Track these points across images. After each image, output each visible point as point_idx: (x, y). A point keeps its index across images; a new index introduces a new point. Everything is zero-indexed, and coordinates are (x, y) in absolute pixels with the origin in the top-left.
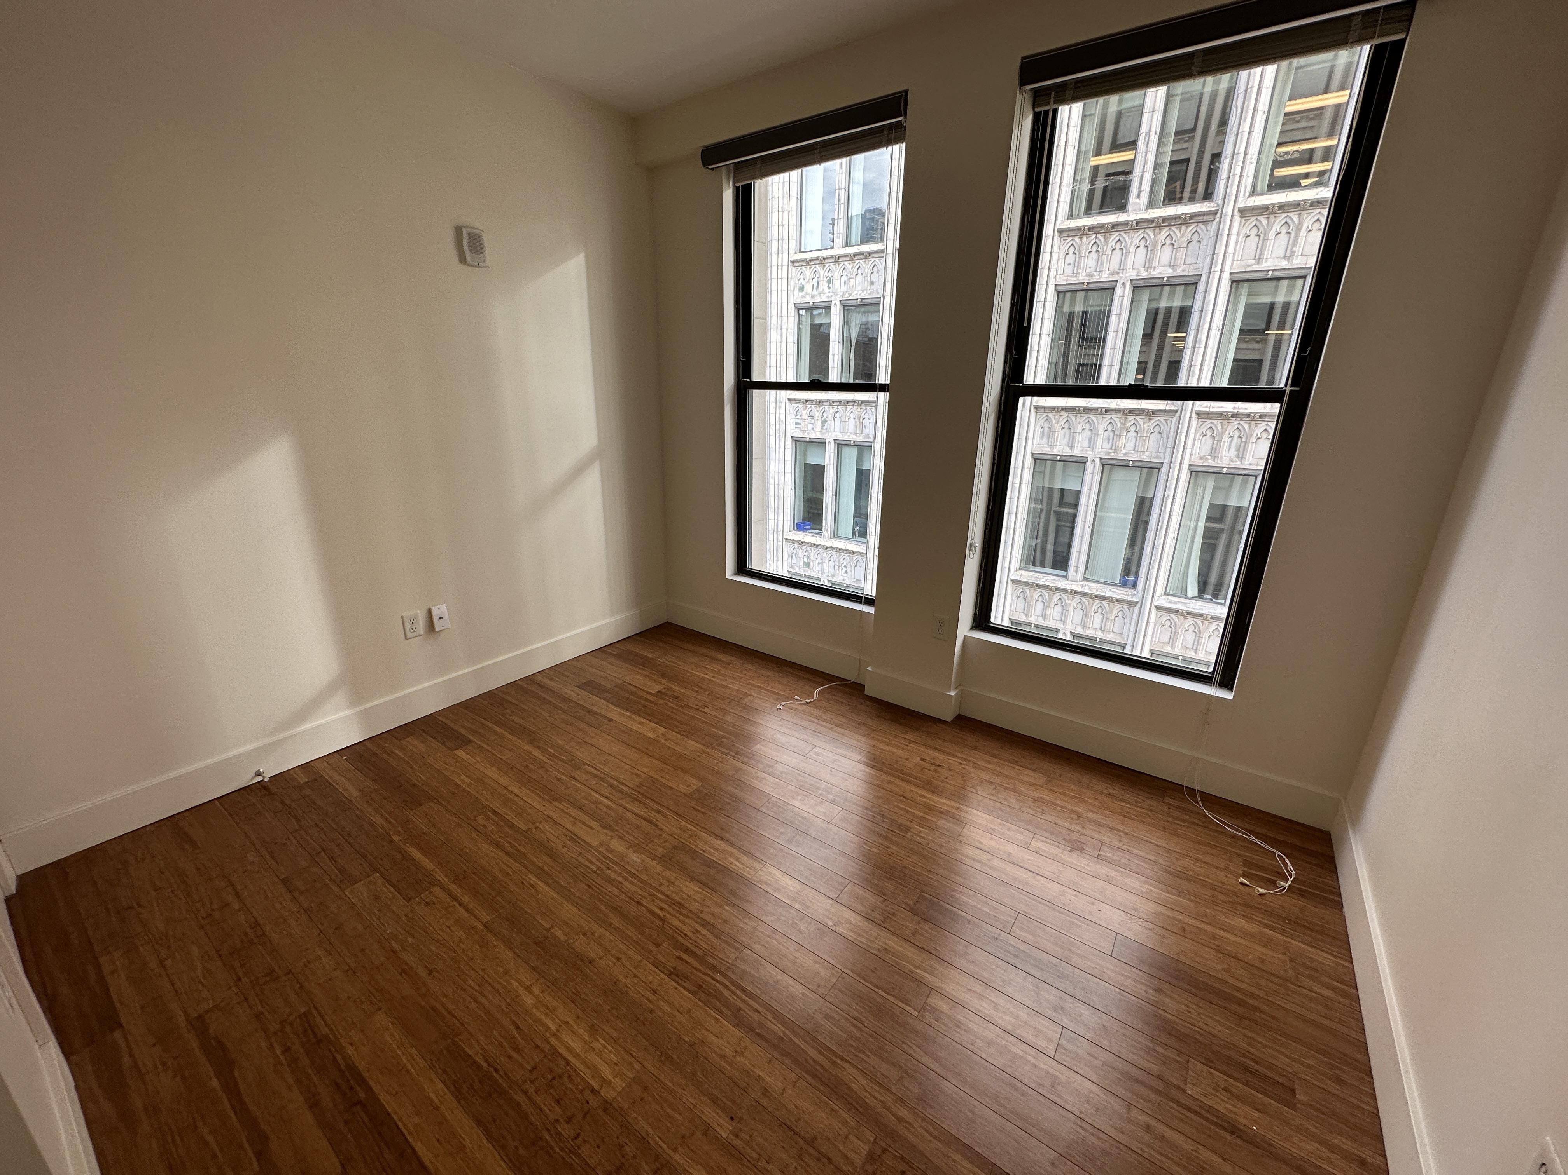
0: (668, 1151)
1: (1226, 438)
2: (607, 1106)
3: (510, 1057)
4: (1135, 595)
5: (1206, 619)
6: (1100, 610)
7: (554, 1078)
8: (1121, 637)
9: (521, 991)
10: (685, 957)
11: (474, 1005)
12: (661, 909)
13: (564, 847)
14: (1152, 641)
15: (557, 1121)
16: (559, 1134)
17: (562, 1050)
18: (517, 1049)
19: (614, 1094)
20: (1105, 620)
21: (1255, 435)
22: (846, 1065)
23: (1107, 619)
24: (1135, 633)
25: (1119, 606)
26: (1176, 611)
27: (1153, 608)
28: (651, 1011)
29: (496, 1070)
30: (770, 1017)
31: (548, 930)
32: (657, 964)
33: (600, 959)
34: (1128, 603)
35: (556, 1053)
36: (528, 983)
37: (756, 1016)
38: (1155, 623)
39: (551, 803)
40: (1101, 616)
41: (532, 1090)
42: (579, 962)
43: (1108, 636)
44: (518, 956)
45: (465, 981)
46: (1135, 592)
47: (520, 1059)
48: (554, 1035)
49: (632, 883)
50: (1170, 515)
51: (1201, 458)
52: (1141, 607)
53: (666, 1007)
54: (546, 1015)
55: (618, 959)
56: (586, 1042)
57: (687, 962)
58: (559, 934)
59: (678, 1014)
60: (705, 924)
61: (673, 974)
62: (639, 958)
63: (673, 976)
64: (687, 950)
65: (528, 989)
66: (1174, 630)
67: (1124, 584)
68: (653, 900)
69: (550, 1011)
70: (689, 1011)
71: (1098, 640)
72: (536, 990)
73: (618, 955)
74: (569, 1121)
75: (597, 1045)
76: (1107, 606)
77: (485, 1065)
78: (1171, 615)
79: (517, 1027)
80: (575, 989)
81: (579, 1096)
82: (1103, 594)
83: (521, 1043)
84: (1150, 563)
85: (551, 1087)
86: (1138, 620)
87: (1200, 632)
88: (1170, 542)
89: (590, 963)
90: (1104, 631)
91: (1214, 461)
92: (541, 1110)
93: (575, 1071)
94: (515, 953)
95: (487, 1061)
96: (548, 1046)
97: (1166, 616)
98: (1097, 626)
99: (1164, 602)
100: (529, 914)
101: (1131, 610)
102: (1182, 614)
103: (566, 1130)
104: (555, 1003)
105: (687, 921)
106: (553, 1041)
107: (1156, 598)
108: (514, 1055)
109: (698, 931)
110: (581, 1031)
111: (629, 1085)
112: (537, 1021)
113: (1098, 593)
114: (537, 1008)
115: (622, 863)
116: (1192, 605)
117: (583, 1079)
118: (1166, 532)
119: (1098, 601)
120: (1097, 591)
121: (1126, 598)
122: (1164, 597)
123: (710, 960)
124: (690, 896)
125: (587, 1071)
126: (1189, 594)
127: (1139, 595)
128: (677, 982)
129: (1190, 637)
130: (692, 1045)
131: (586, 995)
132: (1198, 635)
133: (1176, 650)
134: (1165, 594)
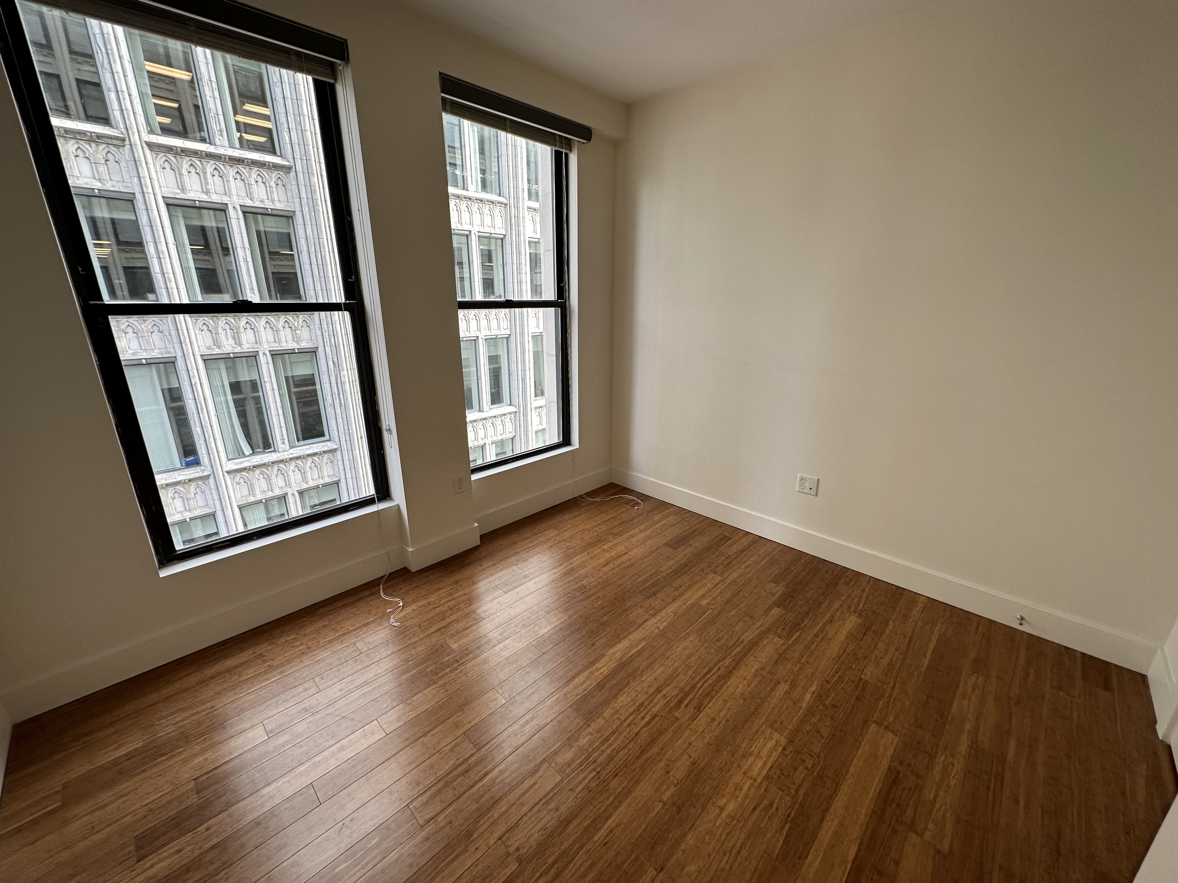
0: (801, 711)
1: (220, 331)
2: (791, 741)
3: (777, 809)
4: (204, 470)
5: (269, 465)
6: (176, 495)
7: (783, 774)
8: (209, 507)
9: (724, 815)
10: (686, 702)
11: (744, 853)
12: (643, 718)
13: (557, 810)
14: (236, 499)
15: (806, 768)
16: (813, 766)
17: (764, 773)
18: (771, 805)
19: (782, 739)
20: (186, 501)
21: (242, 327)
22: (742, 638)
23: (187, 499)
24: (220, 499)
25: (193, 485)
26: (244, 469)
27: (226, 474)
28: (727, 721)
29: (789, 816)
30: (722, 663)
31: (665, 804)
32: (693, 718)
33: (690, 757)
34: (201, 478)
35: (767, 777)
36: (717, 810)
37: (722, 670)
38: (233, 485)
39: (473, 841)
40: (181, 499)
41: (795, 787)
42: (695, 772)
43: (196, 512)
44: (693, 825)
45: (723, 870)
46: (203, 468)
47: (777, 801)
48: (755, 780)
49: (616, 739)
50: (204, 398)
51: (208, 348)
52: (215, 477)
53: (722, 714)
54: (741, 789)
55: (690, 744)
56: (756, 758)
57: (690, 702)
58: (669, 793)
59: (727, 707)
60: (658, 691)
61: (699, 709)
62: (688, 731)
63: (701, 709)
64: (680, 702)
65: (722, 809)
66: (249, 483)
67: (189, 465)
68: (635, 724)
69: (738, 787)
70: (724, 701)
71: (188, 520)
72: (722, 802)
73: (687, 744)
74: (804, 761)
75: (756, 752)
76: (182, 489)
77: (787, 826)
78: (242, 473)
79: (755, 809)
80: (718, 771)
81: (789, 757)
82: (174, 480)
83: (766, 802)
84: (205, 440)
85: (789, 775)
86: (218, 488)
87: (268, 476)
88: (214, 420)
89: (695, 764)
90: (190, 511)
91: (219, 349)
92: (803, 779)
93: (775, 762)
94: (689, 830)
95: (784, 825)
96: (764, 783)
97: (238, 476)
98: (181, 509)
99: (231, 466)
100: (646, 827)
101: (206, 483)
102: (250, 469)
103: (809, 763)
104: (731, 784)
105: (655, 701)
106: (759, 780)
107: (224, 465)
108: (774, 807)
109: (664, 695)
110: (749, 762)
111: (776, 730)
112: (746, 796)
113: (168, 482)
114: (737, 797)
115: (590, 750)
116: (254, 460)
117: (779, 757)
118: (207, 412)
119: (172, 488)
120: (166, 480)
121: (198, 475)
122: (229, 462)
123: (687, 689)
124: (632, 700)
125: (774, 755)
126: (247, 453)
127: (209, 468)
128: (705, 707)
129: (263, 484)
130: (745, 699)
131: (721, 763)
132: (268, 479)
133: (258, 496)
134: (229, 460)
